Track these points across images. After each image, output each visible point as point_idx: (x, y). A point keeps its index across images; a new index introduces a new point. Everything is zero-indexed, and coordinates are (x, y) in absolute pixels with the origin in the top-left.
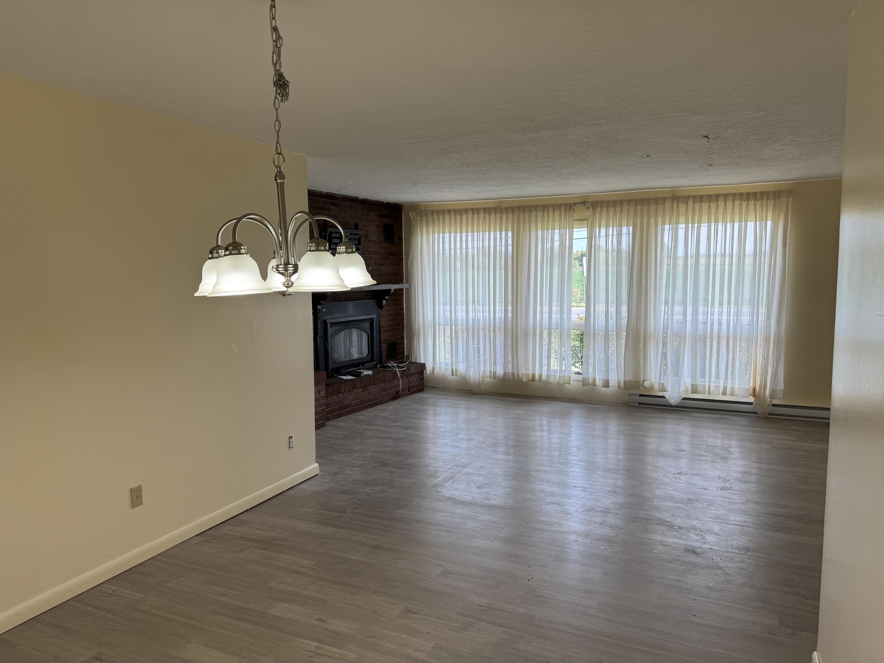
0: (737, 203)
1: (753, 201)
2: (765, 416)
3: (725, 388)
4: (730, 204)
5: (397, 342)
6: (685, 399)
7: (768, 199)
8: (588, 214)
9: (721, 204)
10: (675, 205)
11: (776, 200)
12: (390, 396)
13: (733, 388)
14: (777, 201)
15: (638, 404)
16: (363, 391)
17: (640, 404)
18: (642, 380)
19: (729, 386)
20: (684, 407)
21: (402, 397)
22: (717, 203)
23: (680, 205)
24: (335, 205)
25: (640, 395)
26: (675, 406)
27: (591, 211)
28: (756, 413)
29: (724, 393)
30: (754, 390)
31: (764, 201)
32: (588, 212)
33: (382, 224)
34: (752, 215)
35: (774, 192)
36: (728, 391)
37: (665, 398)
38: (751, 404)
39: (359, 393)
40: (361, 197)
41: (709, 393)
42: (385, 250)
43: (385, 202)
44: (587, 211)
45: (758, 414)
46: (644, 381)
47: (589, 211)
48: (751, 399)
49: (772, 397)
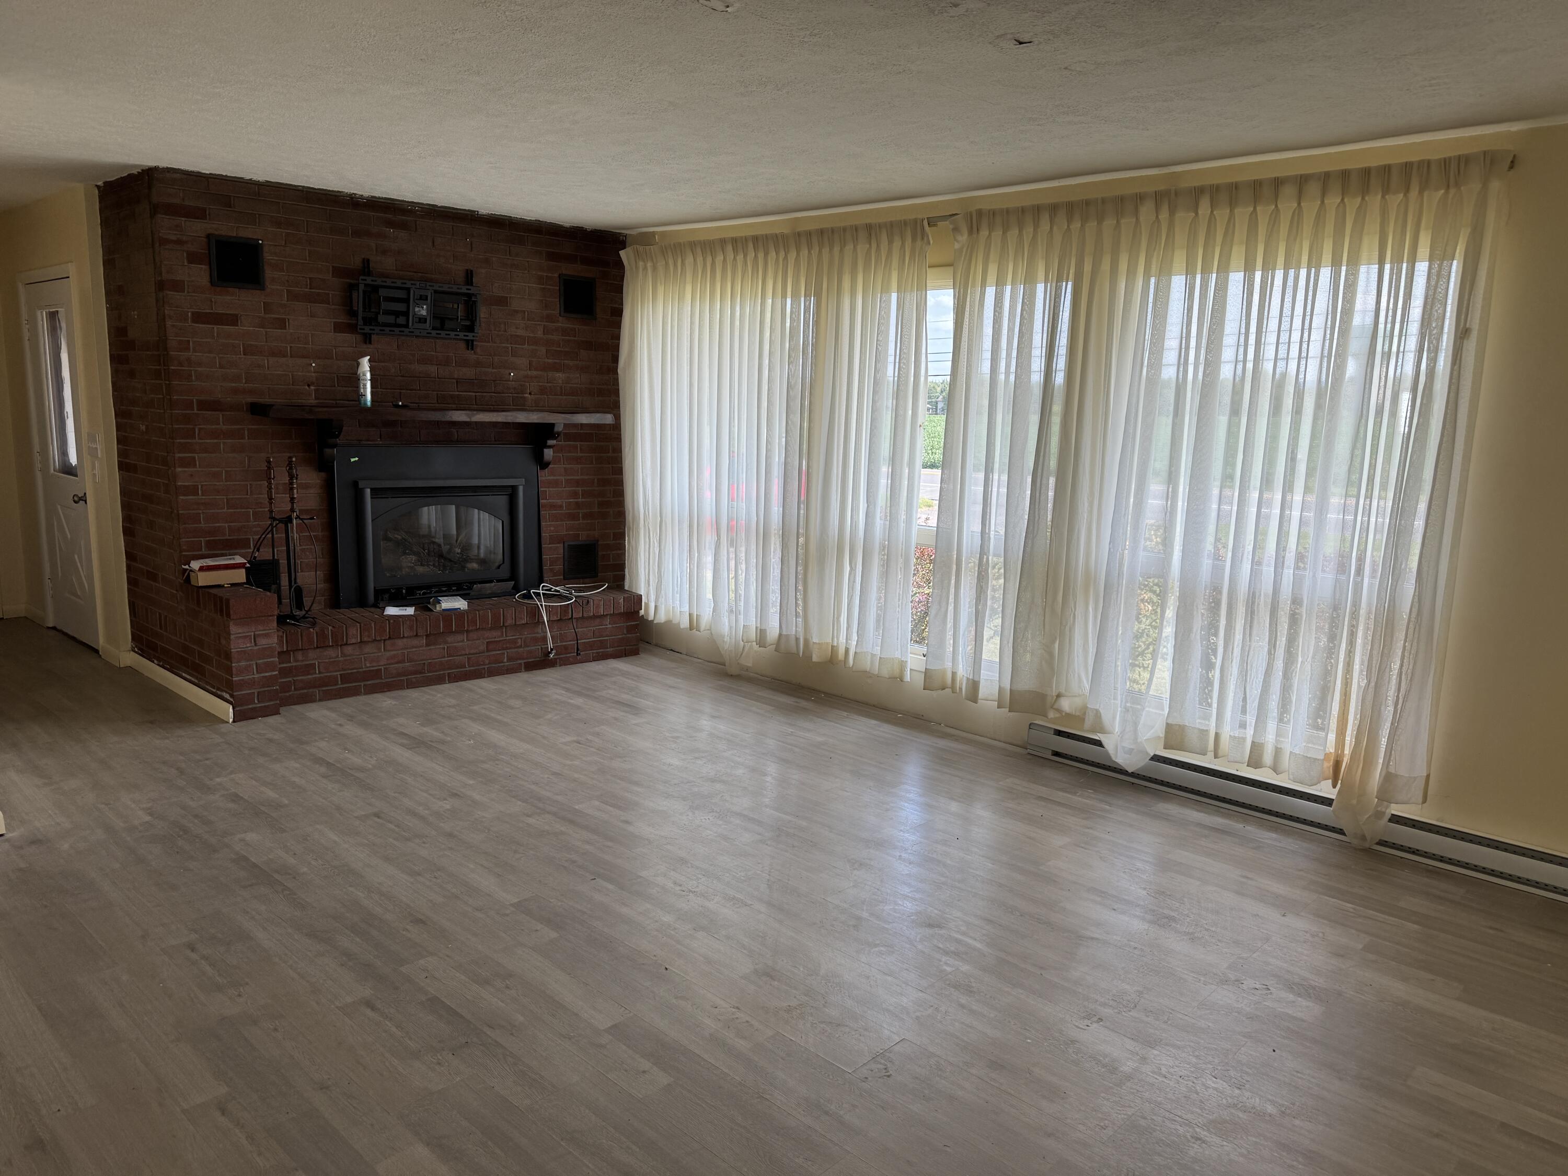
0: (1333, 201)
1: (1379, 196)
2: (1367, 845)
3: (1257, 748)
4: (1310, 208)
5: (600, 543)
6: (1156, 758)
7: (1424, 187)
8: (957, 246)
9: (1287, 206)
10: (1164, 215)
11: (1448, 186)
12: (523, 659)
13: (1278, 752)
14: (1452, 191)
15: (1050, 752)
16: (427, 645)
17: (1056, 754)
18: (1054, 694)
19: (1269, 739)
20: (1155, 781)
21: (560, 666)
22: (1276, 206)
23: (1180, 215)
24: (403, 226)
25: (1059, 733)
26: (1133, 775)
27: (964, 238)
28: (1341, 832)
29: (1255, 761)
30: (1337, 765)
31: (1414, 193)
32: (958, 242)
33: (556, 275)
34: (1370, 245)
35: (1445, 163)
36: (1268, 758)
37: (1104, 747)
38: (1327, 802)
39: (413, 647)
40: (483, 211)
41: (1216, 757)
42: (562, 335)
43: (567, 225)
44: (955, 240)
45: (1344, 834)
46: (1059, 696)
47: (959, 238)
48: (1326, 790)
49: (1385, 795)
